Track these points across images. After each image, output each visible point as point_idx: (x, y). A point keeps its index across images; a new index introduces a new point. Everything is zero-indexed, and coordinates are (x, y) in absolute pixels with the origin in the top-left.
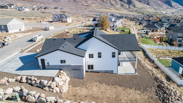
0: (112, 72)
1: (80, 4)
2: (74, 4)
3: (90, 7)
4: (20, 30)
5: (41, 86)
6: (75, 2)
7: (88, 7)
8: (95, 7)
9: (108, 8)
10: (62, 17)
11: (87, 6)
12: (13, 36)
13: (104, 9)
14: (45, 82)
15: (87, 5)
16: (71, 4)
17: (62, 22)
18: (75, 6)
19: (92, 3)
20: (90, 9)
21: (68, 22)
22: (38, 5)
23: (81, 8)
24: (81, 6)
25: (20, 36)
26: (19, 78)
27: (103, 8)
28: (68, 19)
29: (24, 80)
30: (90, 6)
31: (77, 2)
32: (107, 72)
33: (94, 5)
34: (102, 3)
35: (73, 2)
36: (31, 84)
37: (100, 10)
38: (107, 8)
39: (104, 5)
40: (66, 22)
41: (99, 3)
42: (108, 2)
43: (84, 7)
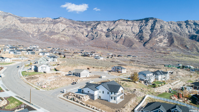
0: (107, 101)
1: (157, 51)
2: (150, 51)
3: (168, 55)
4: (86, 76)
5: (79, 98)
6: (151, 49)
7: (166, 54)
8: (175, 54)
9: (193, 56)
10: (119, 69)
11: (164, 53)
12: (81, 79)
13: (187, 58)
14: (81, 97)
15: (166, 52)
16: (147, 51)
17: (118, 72)
18: (151, 53)
19: (172, 51)
20: (168, 56)
21: (122, 72)
22: (115, 51)
23: (157, 56)
24: (158, 53)
25: (84, 80)
26: (75, 94)
27: (185, 56)
28: (123, 70)
29: (76, 95)
30: (168, 53)
31: (154, 49)
32: (106, 100)
33: (174, 52)
34: (185, 51)
35: (149, 50)
36: (77, 97)
37: (181, 58)
38: (191, 56)
39: (188, 52)
40: (121, 72)
41: (182, 50)
42: (194, 49)
43: (161, 54)
